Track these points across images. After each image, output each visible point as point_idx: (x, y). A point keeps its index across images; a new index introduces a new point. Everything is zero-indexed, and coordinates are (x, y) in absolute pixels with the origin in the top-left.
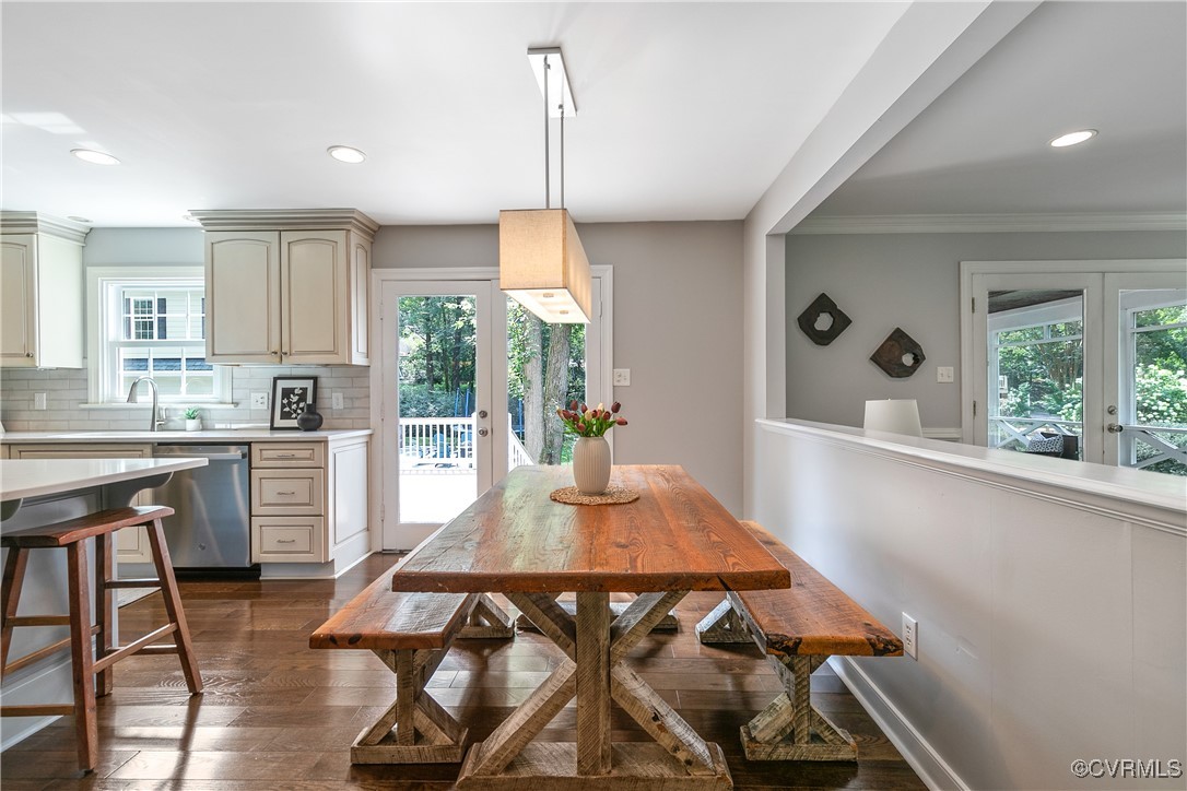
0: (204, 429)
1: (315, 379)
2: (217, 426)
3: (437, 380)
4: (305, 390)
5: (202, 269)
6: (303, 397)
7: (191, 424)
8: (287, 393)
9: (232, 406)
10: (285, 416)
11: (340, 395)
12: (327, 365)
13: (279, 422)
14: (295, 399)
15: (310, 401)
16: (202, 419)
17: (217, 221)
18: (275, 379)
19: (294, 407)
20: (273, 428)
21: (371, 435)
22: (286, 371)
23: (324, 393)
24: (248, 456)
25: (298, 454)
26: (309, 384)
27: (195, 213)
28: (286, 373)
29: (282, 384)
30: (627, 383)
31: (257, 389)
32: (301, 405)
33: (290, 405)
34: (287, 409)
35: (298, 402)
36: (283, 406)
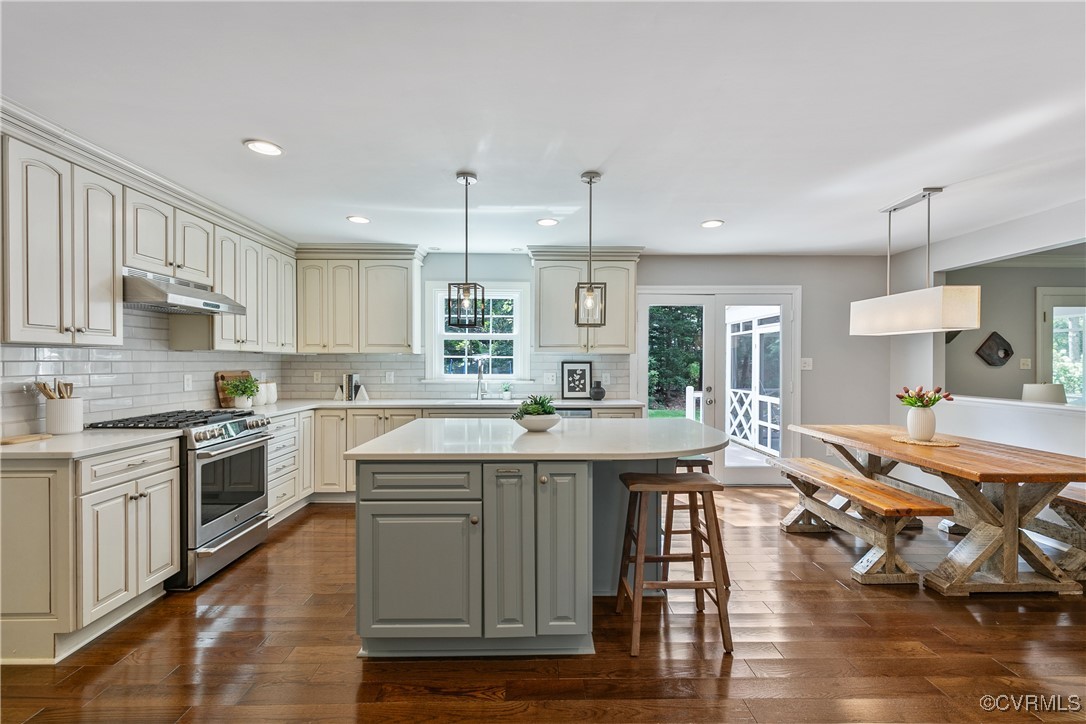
0: (514, 398)
1: (590, 363)
4: (584, 371)
5: (532, 284)
7: (507, 395)
8: (572, 373)
9: (532, 382)
11: (608, 375)
13: (567, 394)
14: (577, 377)
16: (513, 391)
17: (545, 253)
18: (563, 363)
19: (577, 383)
20: (563, 398)
23: (597, 373)
26: (586, 367)
28: (569, 359)
29: (567, 367)
30: (811, 368)
31: (548, 370)
32: (582, 382)
33: (574, 381)
34: (572, 385)
35: (579, 380)
36: (569, 382)
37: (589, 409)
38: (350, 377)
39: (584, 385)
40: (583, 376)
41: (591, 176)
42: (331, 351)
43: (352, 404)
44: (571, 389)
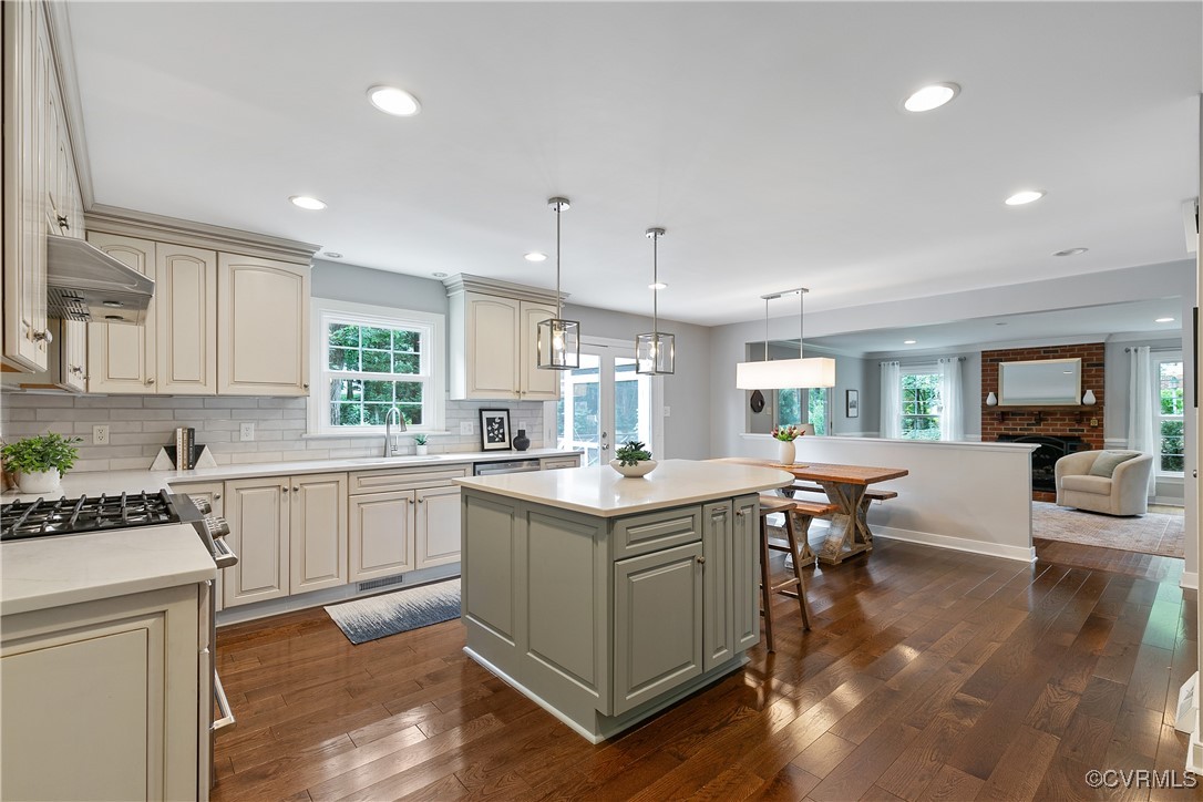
1: (507, 410)
4: (502, 419)
8: (490, 421)
13: (487, 446)
14: (496, 426)
15: (506, 428)
17: (478, 284)
18: (481, 411)
19: (496, 432)
20: (484, 450)
26: (503, 415)
28: (487, 406)
29: (486, 415)
31: (465, 419)
32: (501, 431)
33: (493, 430)
34: (491, 435)
35: (498, 429)
36: (489, 432)
37: (537, 459)
39: (503, 434)
40: (501, 424)
41: (659, 231)
42: (161, 392)
44: (491, 440)
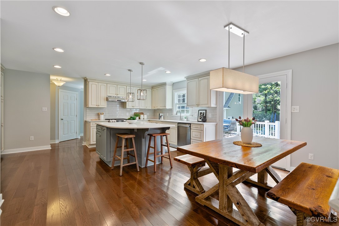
0: (187, 121)
1: (206, 110)
2: (190, 120)
3: (269, 110)
4: (204, 113)
5: (186, 89)
6: (203, 114)
7: (185, 119)
8: (201, 113)
9: (192, 116)
10: (200, 119)
11: (211, 114)
12: (208, 107)
13: (199, 120)
14: (202, 115)
15: (205, 115)
16: (187, 119)
17: (188, 78)
18: (199, 110)
19: (202, 117)
20: (198, 121)
21: (217, 124)
22: (201, 109)
23: (207, 113)
24: (190, 126)
25: (199, 127)
26: (205, 111)
27: (185, 77)
30: (298, 111)
31: (196, 113)
36: (200, 116)
37: (190, 124)
38: (159, 114)
43: (160, 120)
